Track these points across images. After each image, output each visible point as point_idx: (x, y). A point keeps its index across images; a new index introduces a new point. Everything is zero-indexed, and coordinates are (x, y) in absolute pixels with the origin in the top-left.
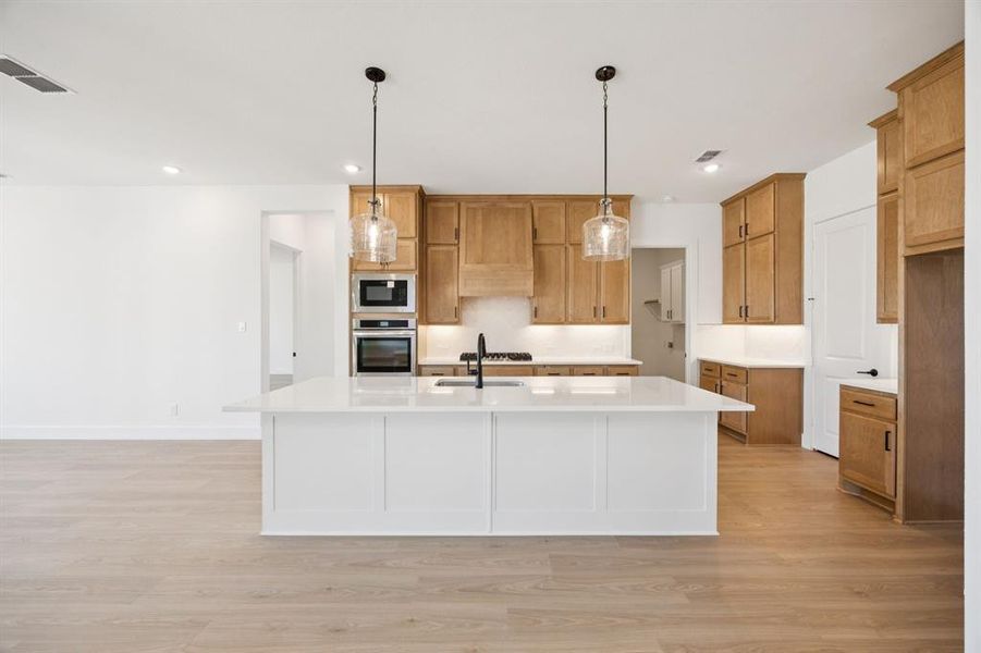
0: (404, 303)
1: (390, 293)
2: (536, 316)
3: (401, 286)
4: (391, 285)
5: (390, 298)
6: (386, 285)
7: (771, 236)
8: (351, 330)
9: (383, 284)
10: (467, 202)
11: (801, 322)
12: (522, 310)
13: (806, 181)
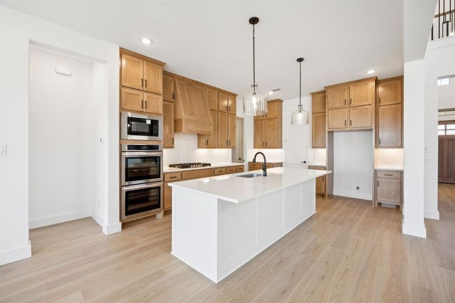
0: (157, 135)
1: (148, 127)
2: (207, 144)
3: (155, 123)
4: (148, 122)
5: (147, 131)
6: (145, 122)
7: (276, 120)
8: (121, 152)
9: (143, 121)
10: (179, 79)
11: (282, 148)
12: (194, 140)
13: (283, 103)
